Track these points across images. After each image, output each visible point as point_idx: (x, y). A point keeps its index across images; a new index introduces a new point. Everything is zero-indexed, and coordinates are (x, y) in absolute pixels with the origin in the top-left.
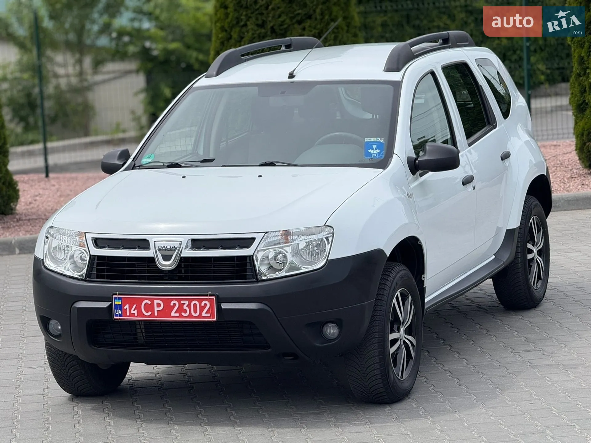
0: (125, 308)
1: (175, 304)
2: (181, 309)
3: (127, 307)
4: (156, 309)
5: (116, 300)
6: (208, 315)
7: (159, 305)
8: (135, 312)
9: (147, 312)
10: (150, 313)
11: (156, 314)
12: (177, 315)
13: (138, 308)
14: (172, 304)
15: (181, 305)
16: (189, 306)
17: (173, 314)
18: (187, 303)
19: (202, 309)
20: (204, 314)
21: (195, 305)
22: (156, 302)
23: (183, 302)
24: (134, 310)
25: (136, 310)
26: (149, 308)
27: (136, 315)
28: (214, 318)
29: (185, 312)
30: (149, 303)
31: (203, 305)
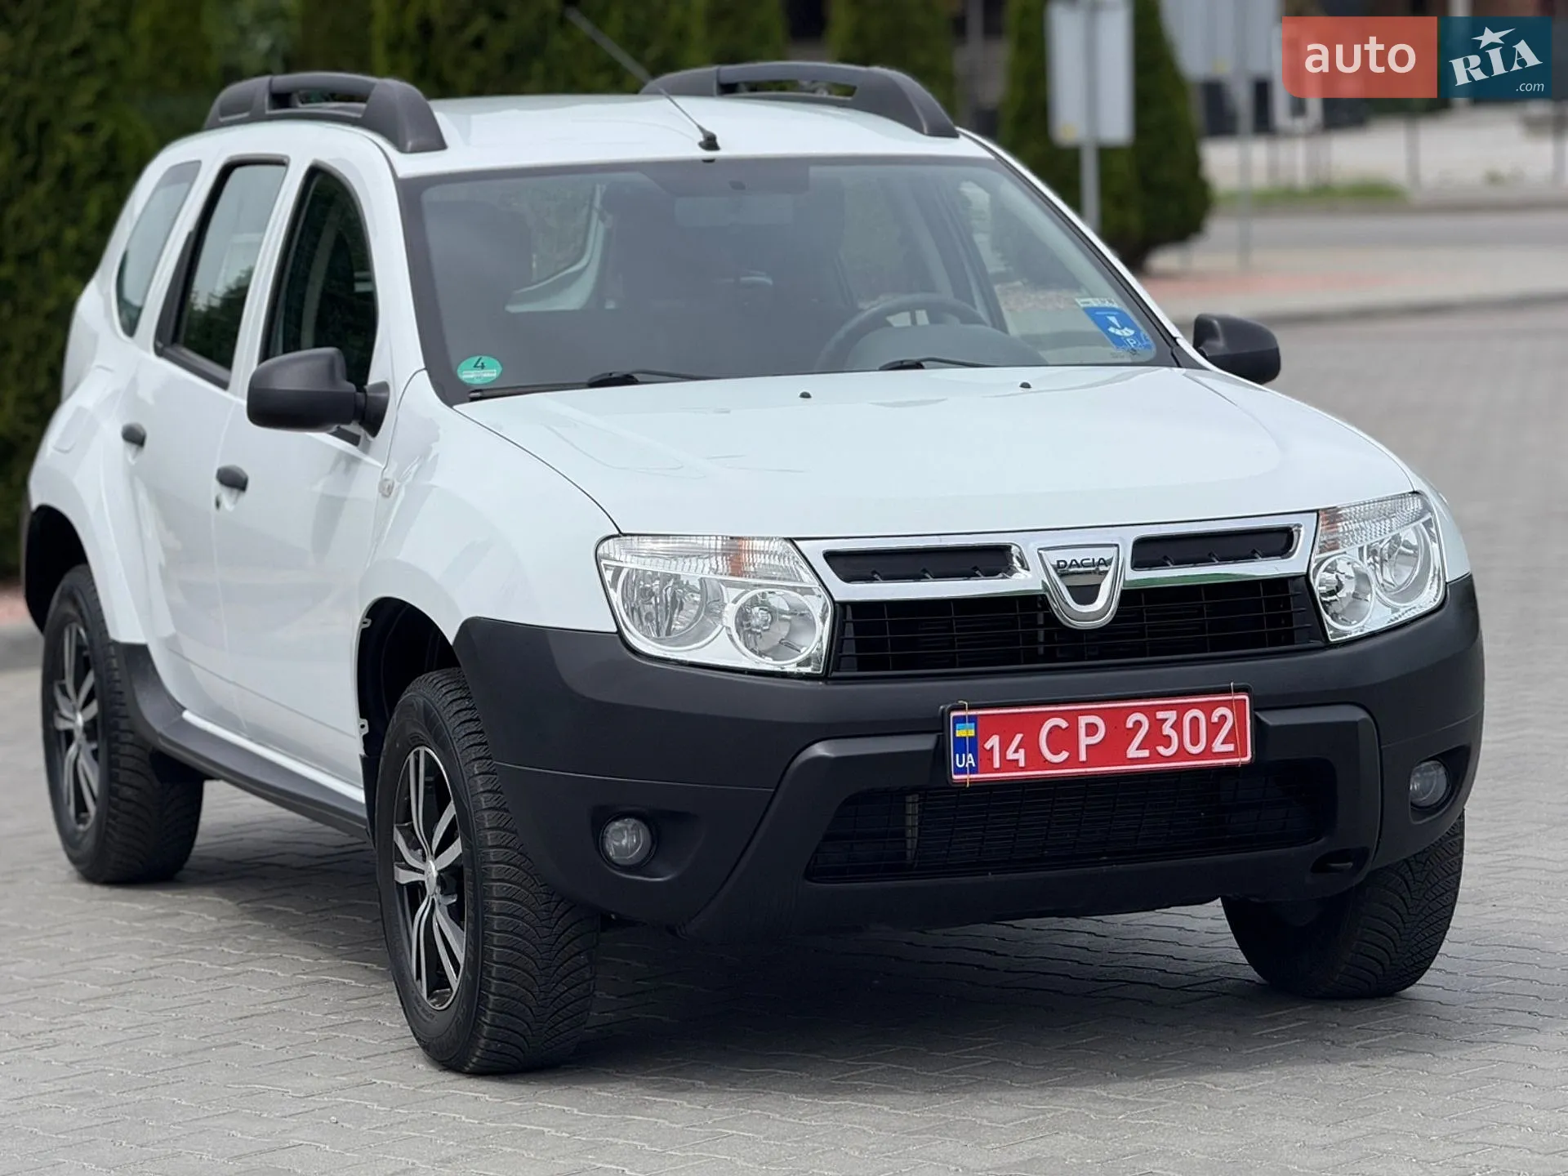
0: (988, 746)
1: (1138, 724)
2: (1156, 738)
3: (994, 742)
4: (1084, 741)
5: (958, 726)
6: (1230, 747)
7: (1092, 729)
8: (1021, 756)
9: (1056, 752)
10: (1064, 755)
11: (1083, 757)
12: (1145, 753)
13: (1030, 746)
14: (1130, 724)
15: (1157, 724)
16: (1177, 726)
17: (1132, 752)
18: (1172, 716)
19: (1214, 729)
20: (1218, 746)
21: (1195, 721)
22: (1083, 721)
23: (1160, 715)
24: (1016, 751)
25: (1022, 751)
26: (1064, 739)
27: (1022, 764)
28: (1246, 756)
29: (1168, 745)
30: (1064, 724)
31: (1215, 719)
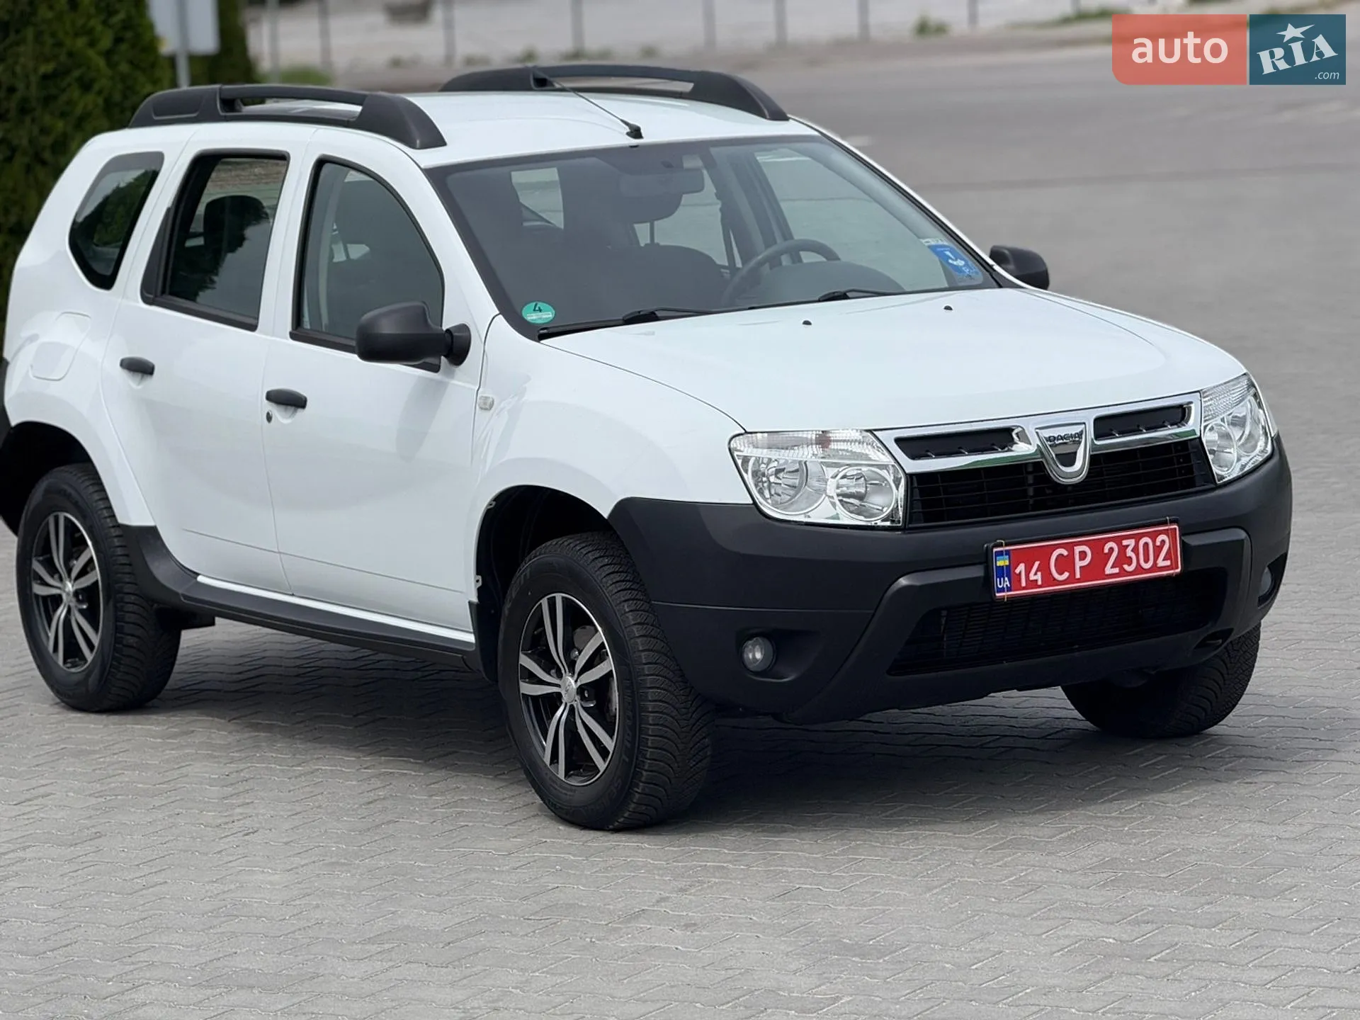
0: (1017, 571)
1: (1111, 550)
2: (1123, 559)
3: (1021, 568)
4: (1079, 564)
5: (998, 558)
6: (1168, 563)
7: (1083, 555)
8: (1039, 577)
9: (1061, 573)
10: (1066, 575)
11: (1078, 576)
12: (1116, 570)
13: (1044, 569)
14: (1106, 551)
15: (1123, 549)
16: (1136, 550)
17: (1109, 570)
18: (1131, 542)
19: (1158, 550)
20: (1160, 563)
21: (1145, 545)
22: (1078, 549)
23: (1125, 543)
24: (1036, 574)
25: (1039, 574)
26: (1066, 564)
27: (1040, 583)
28: (1178, 568)
29: (1130, 564)
30: (1065, 553)
31: (1158, 543)
